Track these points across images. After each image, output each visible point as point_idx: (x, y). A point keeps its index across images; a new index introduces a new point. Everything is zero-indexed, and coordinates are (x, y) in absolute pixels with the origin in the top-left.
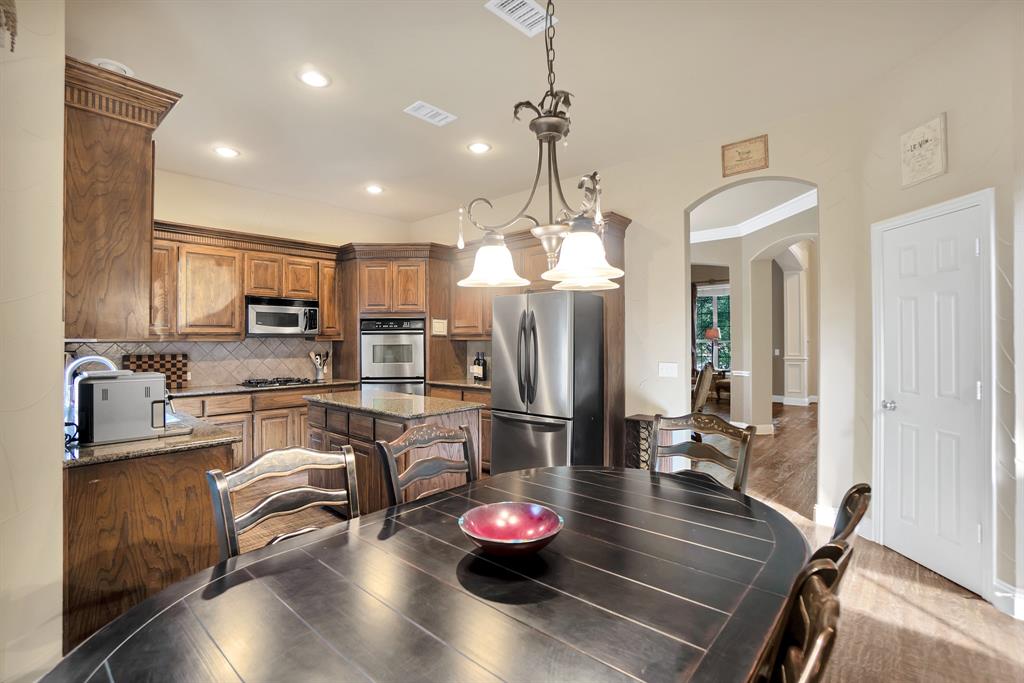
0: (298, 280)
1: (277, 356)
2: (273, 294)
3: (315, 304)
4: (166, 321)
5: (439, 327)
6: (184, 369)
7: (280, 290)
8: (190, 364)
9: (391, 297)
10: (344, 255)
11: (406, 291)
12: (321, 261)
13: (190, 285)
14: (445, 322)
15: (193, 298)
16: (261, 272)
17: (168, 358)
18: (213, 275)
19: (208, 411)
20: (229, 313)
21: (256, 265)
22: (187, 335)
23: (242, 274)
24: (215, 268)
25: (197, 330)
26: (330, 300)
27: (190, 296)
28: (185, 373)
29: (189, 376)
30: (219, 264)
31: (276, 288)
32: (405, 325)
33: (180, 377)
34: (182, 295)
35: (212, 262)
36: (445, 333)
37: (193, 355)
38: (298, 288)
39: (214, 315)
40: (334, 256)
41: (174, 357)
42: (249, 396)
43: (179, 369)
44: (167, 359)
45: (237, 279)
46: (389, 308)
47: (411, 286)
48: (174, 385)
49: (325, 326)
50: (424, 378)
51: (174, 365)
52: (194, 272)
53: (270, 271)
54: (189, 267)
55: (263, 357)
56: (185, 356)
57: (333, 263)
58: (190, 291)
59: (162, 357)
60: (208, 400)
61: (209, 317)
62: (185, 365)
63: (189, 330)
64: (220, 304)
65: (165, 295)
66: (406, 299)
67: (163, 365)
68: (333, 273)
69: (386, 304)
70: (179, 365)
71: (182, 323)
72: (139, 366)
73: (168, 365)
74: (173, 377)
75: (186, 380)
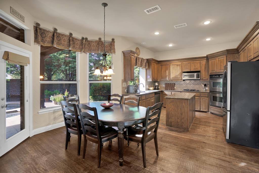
0: (195, 66)
2: (189, 70)
3: (199, 72)
4: (169, 77)
7: (191, 69)
9: (217, 68)
11: (220, 66)
12: (201, 61)
13: (172, 71)
20: (179, 75)
21: (185, 65)
22: (172, 80)
24: (177, 67)
25: (173, 79)
26: (204, 71)
28: (174, 87)
32: (220, 76)
33: (173, 88)
34: (171, 73)
35: (176, 66)
37: (176, 84)
38: (195, 68)
40: (206, 59)
41: (172, 84)
45: (181, 68)
47: (222, 64)
48: (172, 89)
49: (203, 77)
51: (172, 85)
52: (173, 68)
53: (188, 65)
57: (205, 61)
58: (172, 72)
59: (170, 84)
61: (176, 76)
63: (172, 79)
65: (168, 73)
66: (221, 68)
67: (170, 85)
68: (205, 63)
69: (215, 70)
70: (173, 85)
71: (171, 77)
72: (167, 85)
73: (171, 85)
74: (172, 88)
75: (174, 88)
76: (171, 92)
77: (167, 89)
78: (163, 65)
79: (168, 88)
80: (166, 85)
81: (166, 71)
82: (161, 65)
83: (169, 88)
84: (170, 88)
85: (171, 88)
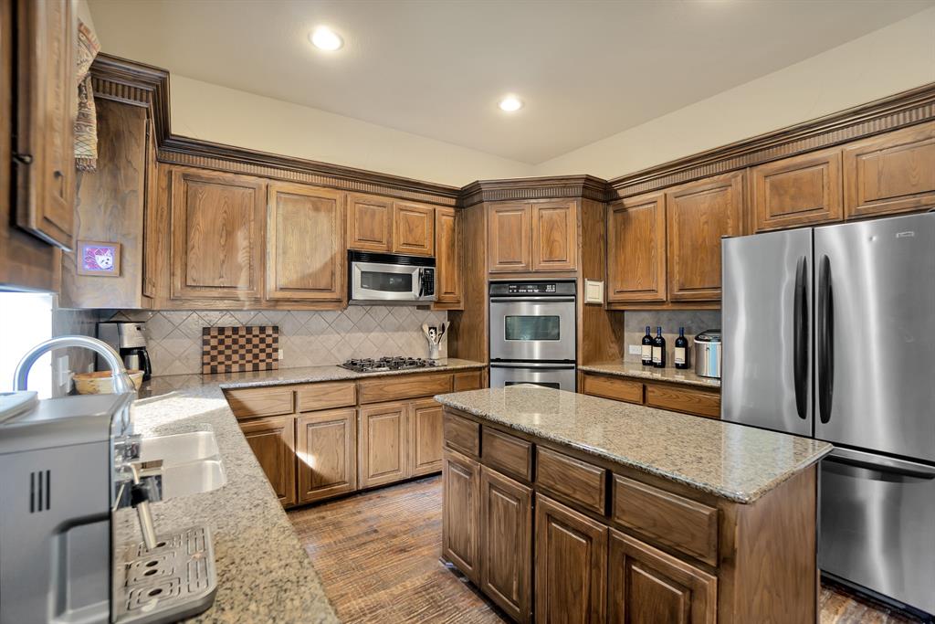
0: (411, 231)
1: (383, 329)
2: (380, 249)
3: (430, 262)
4: (251, 282)
5: (594, 292)
6: (274, 346)
7: (389, 243)
8: (282, 339)
9: (531, 252)
10: (466, 199)
11: (550, 243)
12: (438, 208)
13: (281, 235)
14: (601, 284)
15: (284, 253)
16: (367, 219)
17: (256, 332)
18: (309, 223)
19: (301, 406)
20: (328, 273)
21: (361, 211)
22: (277, 301)
23: (345, 221)
24: (312, 213)
25: (288, 295)
26: (448, 259)
27: (280, 251)
28: (276, 350)
29: (281, 354)
30: (317, 209)
31: (385, 241)
32: (549, 289)
33: (269, 356)
34: (271, 249)
35: (309, 205)
36: (600, 300)
37: (285, 328)
38: (410, 242)
39: (310, 275)
40: (453, 202)
41: (262, 329)
42: (353, 385)
43: (269, 346)
44: (254, 333)
45: (338, 227)
46: (527, 265)
47: (557, 236)
48: (263, 366)
49: (444, 290)
50: (575, 362)
51: (262, 341)
52: (285, 219)
53: (377, 217)
54: (280, 211)
55: (369, 330)
56: (276, 329)
57: (452, 210)
58: (281, 246)
59: (249, 330)
60: (301, 390)
61: (303, 278)
62: (276, 340)
63: (280, 295)
64: (317, 262)
65: (251, 247)
66: (551, 253)
67: (249, 341)
68: (452, 223)
69: (523, 261)
70: (269, 340)
71: (271, 285)
72: (221, 342)
73: (256, 341)
74: (262, 356)
75: (277, 360)
76: (295, 393)
77: (221, 368)
78: (209, 181)
79: (228, 358)
80: (214, 342)
81: (230, 233)
82: (186, 177)
83: (236, 357)
84: (249, 357)
85: (256, 356)
